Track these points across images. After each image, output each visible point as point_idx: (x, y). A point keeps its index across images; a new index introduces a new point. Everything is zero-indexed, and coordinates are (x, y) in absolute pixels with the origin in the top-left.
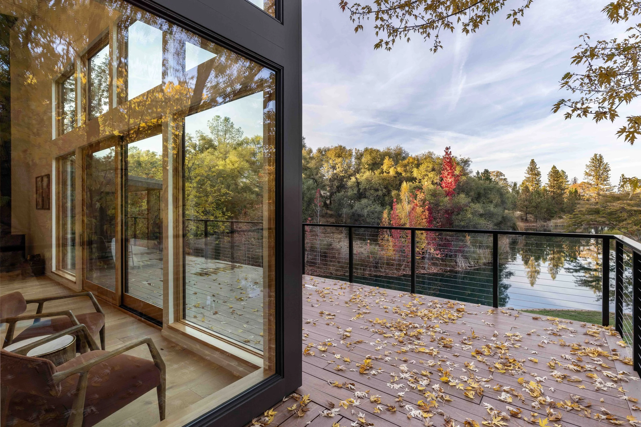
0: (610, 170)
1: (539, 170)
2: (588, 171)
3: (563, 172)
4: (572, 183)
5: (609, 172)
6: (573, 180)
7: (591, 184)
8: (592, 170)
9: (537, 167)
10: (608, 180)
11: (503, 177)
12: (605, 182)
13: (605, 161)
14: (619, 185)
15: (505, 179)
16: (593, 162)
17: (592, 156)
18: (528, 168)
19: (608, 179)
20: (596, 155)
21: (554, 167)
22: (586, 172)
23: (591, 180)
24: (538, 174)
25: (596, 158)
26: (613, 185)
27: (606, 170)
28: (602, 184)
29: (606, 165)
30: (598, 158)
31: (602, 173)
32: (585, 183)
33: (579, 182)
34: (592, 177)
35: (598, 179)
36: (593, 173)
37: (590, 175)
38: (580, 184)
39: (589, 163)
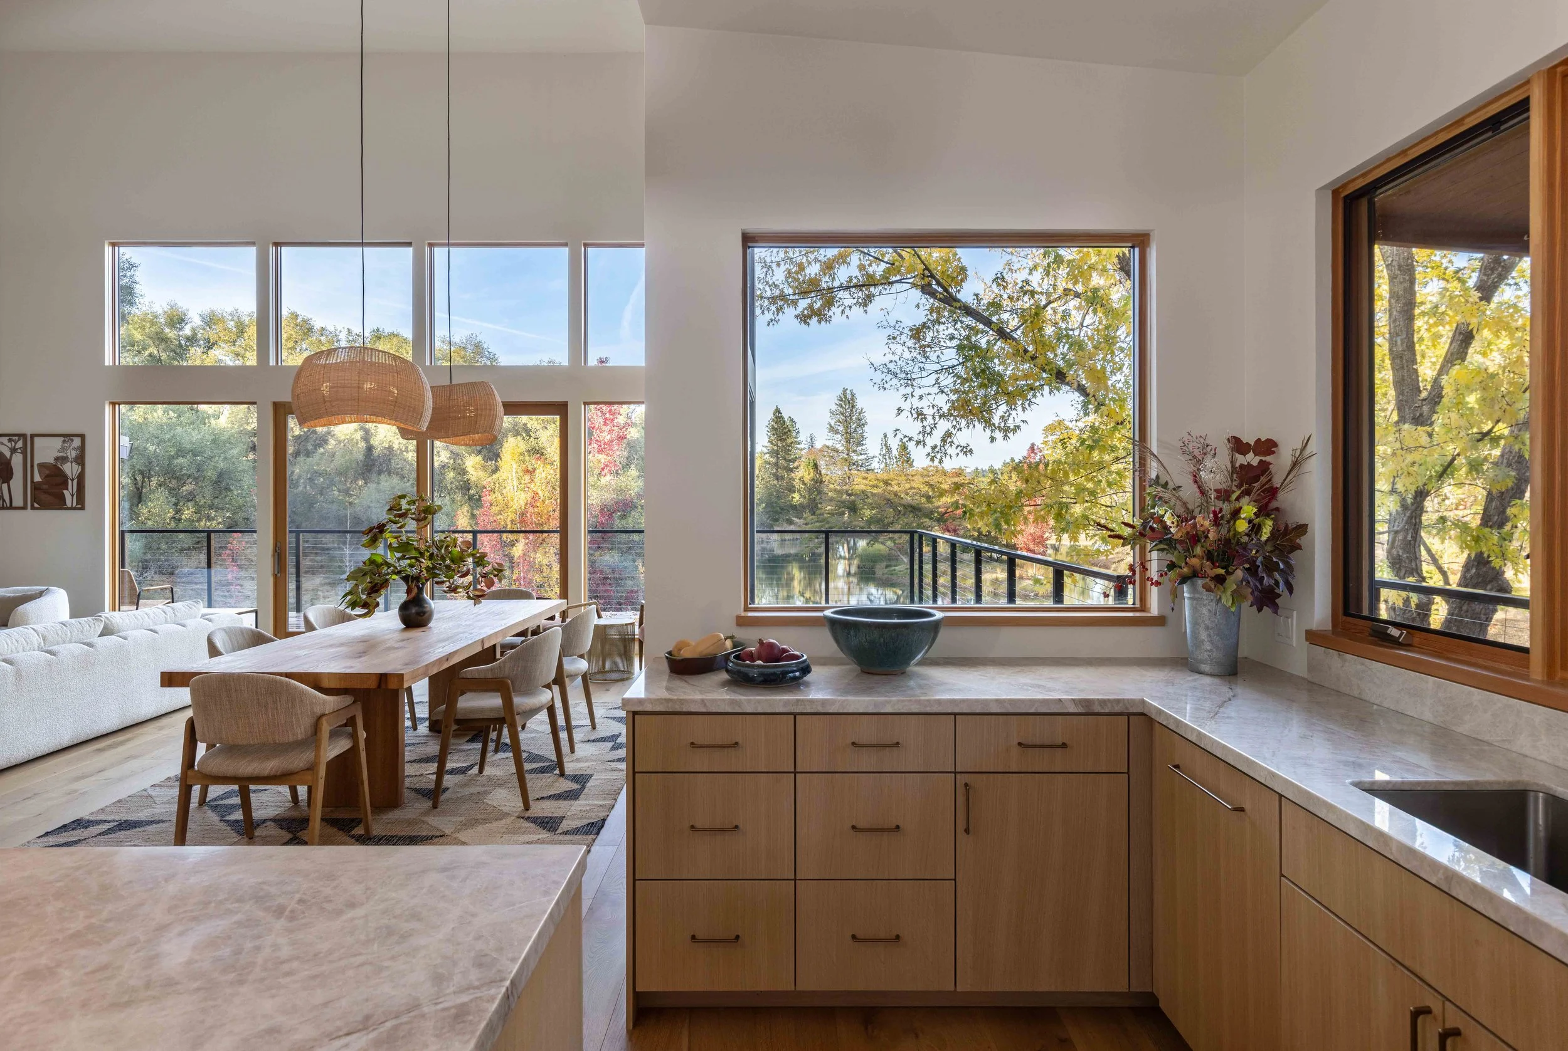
0: (866, 423)
2: (833, 424)
3: (792, 420)
4: (806, 446)
5: (866, 428)
6: (809, 440)
7: (837, 451)
8: (839, 421)
10: (863, 445)
12: (860, 448)
13: (860, 403)
14: (880, 454)
16: (841, 406)
17: (840, 392)
19: (864, 442)
20: (845, 390)
21: (778, 411)
22: (831, 426)
23: (838, 442)
25: (845, 397)
26: (871, 455)
27: (861, 424)
28: (855, 451)
29: (860, 413)
30: (849, 396)
31: (855, 430)
32: (828, 447)
33: (818, 445)
34: (839, 436)
35: (848, 441)
36: (841, 428)
37: (837, 432)
38: (821, 450)
39: (834, 407)
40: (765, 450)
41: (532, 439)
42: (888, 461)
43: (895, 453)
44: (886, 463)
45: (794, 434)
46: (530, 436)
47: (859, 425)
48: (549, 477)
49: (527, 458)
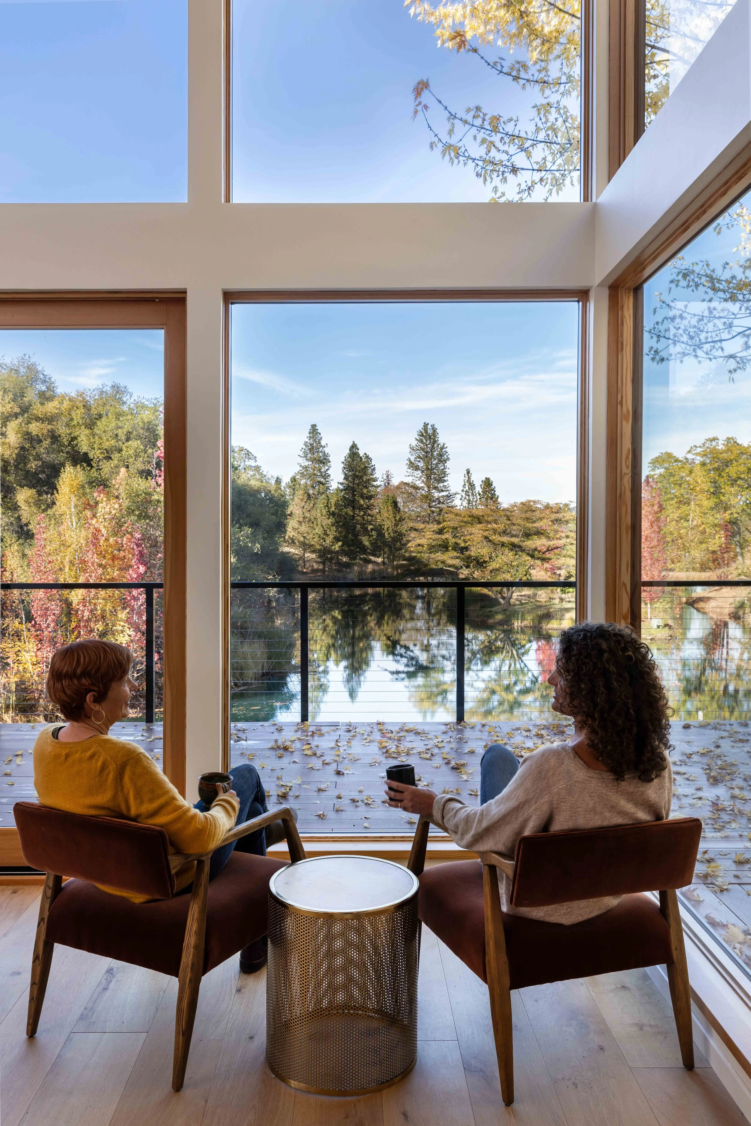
0: (448, 459)
1: (327, 450)
2: (412, 459)
3: (367, 457)
4: (383, 483)
5: (448, 464)
6: (385, 477)
7: (416, 488)
8: (419, 457)
9: (323, 443)
10: (445, 481)
11: (252, 463)
12: (442, 485)
13: (441, 439)
14: (463, 491)
15: (257, 468)
16: (421, 441)
17: (420, 427)
18: (306, 444)
19: (446, 478)
20: (426, 425)
21: (354, 446)
22: (411, 462)
23: (417, 479)
24: (324, 460)
25: (426, 432)
26: (452, 491)
27: (442, 458)
28: (436, 488)
29: (442, 449)
30: (430, 431)
31: (436, 466)
32: (406, 484)
33: (395, 482)
34: (419, 472)
35: (428, 478)
36: (421, 464)
37: (417, 468)
38: (398, 487)
39: (414, 443)
40: (341, 487)
41: (93, 470)
42: (471, 498)
43: (478, 489)
44: (469, 500)
45: (370, 471)
46: (92, 467)
47: (440, 461)
48: (113, 512)
49: (88, 490)
